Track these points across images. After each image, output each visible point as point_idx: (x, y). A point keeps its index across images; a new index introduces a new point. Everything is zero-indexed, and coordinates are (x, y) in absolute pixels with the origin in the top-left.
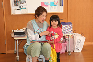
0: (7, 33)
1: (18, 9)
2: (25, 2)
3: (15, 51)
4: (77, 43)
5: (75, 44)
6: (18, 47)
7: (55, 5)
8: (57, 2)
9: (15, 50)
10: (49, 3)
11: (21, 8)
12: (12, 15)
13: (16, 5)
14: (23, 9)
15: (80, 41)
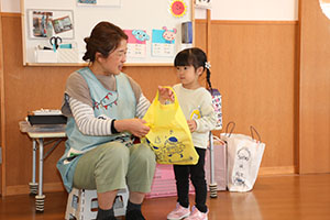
0: (6, 126)
1: (45, 48)
2: (70, 27)
3: (31, 187)
4: (237, 162)
5: (232, 164)
6: (41, 162)
7: (167, 42)
8: (175, 31)
9: (33, 184)
10: (149, 33)
11: (57, 47)
12: (27, 65)
13: (41, 36)
14: (62, 47)
15: (247, 156)
